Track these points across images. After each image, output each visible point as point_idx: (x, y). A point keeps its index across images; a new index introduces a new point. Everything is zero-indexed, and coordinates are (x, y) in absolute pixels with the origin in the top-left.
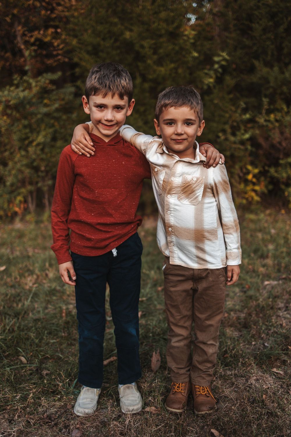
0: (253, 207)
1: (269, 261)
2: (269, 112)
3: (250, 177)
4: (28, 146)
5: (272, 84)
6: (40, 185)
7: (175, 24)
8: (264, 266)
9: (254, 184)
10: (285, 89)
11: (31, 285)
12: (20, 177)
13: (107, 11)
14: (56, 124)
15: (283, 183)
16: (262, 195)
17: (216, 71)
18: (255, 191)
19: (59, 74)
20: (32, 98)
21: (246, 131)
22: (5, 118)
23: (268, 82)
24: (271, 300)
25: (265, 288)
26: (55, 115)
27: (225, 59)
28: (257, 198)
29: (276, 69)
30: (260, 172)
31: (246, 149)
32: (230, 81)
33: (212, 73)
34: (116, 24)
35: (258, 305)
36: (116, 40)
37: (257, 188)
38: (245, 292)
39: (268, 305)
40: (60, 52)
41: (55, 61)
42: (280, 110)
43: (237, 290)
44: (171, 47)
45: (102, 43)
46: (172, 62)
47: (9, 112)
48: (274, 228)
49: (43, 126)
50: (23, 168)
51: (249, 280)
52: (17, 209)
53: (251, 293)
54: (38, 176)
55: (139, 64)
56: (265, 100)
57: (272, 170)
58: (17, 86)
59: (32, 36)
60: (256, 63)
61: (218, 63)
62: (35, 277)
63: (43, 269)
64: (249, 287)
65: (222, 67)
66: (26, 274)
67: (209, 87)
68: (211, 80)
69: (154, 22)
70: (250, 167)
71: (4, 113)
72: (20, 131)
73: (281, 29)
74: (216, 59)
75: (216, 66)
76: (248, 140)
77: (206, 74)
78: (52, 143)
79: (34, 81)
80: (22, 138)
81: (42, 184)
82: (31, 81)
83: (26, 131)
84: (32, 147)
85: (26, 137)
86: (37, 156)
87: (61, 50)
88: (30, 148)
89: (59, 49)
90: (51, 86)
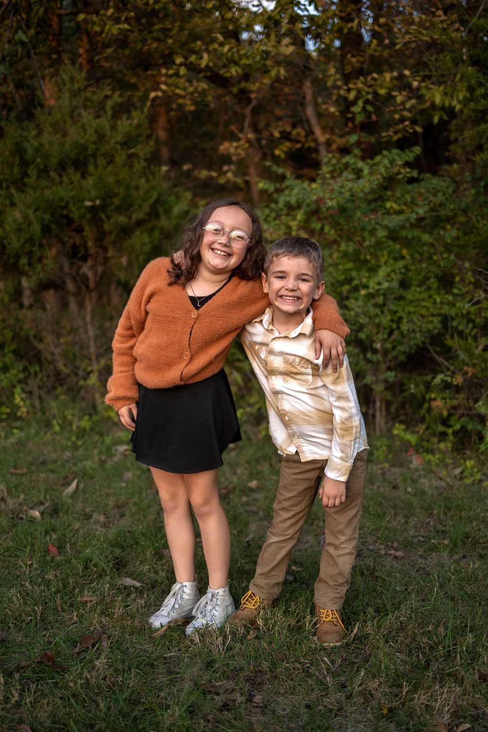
14: (405, 252)
19: (417, 149)
26: (406, 233)
40: (406, 114)
47: (317, 225)
49: (384, 257)
72: (336, 265)
78: (401, 292)
79: (367, 164)
80: (338, 281)
81: (374, 378)
82: (360, 164)
83: (347, 267)
84: (356, 299)
85: (346, 279)
86: (370, 317)
87: (410, 110)
88: (353, 301)
89: (405, 109)
90: (408, 170)
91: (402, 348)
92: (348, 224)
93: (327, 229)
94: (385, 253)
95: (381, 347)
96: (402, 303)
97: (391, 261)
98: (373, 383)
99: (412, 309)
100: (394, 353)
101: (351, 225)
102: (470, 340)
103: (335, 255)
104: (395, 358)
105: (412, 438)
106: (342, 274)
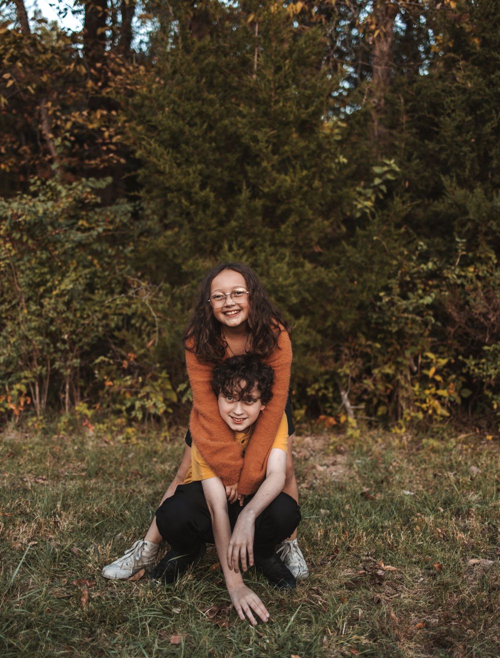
0: (435, 426)
1: (473, 522)
2: (466, 263)
3: (431, 372)
4: (42, 296)
5: (471, 217)
6: (57, 365)
7: (311, 109)
8: (464, 530)
9: (438, 386)
10: (493, 225)
11: (25, 541)
12: (24, 348)
13: (198, 82)
14: (95, 262)
15: (489, 387)
16: (451, 406)
17: (376, 189)
18: (439, 398)
19: (109, 179)
20: (58, 216)
21: (426, 292)
22: (8, 245)
23: (466, 213)
24: (485, 593)
25: (470, 570)
26: (96, 246)
27: (392, 171)
28: (442, 411)
29: (478, 191)
30: (448, 365)
31: (426, 323)
32: (400, 206)
33: (369, 192)
34: (212, 103)
35: (462, 602)
36: (211, 128)
37: (442, 392)
38: (434, 576)
39: (482, 605)
40: (112, 147)
41: (103, 161)
42: (484, 261)
43: (418, 571)
44: (302, 144)
45: (187, 128)
46: (304, 167)
47: (17, 236)
48: (475, 463)
49: (73, 264)
50: (30, 335)
51: (439, 555)
52: (12, 406)
53: (447, 577)
54: (57, 350)
55: (248, 168)
56: (461, 242)
57: (471, 362)
58: (35, 195)
59: (67, 120)
60: (446, 180)
61: (380, 176)
62: (34, 525)
63: (50, 512)
64: (440, 567)
65: (386, 182)
66: (19, 520)
67: (364, 214)
68: (369, 204)
69: (277, 102)
70: (431, 356)
71: (8, 237)
72: (32, 269)
73: (488, 128)
74: (377, 170)
75: (377, 181)
76: (428, 306)
77: (360, 194)
78: (87, 294)
79: (66, 188)
80: (34, 282)
81: (62, 364)
82: (59, 188)
83: (43, 271)
84: (50, 298)
85: (42, 280)
86: (58, 313)
87: (115, 144)
88: (47, 300)
89: (111, 143)
90: (93, 196)
91: (85, 340)
92: (42, 236)
93: (25, 238)
94: (74, 262)
95: (68, 337)
96: (89, 303)
97: (80, 268)
98: (59, 368)
99: (97, 308)
100: (80, 344)
101: (44, 237)
102: (144, 336)
103: (33, 261)
104: (81, 348)
105: (89, 413)
106: (39, 276)
